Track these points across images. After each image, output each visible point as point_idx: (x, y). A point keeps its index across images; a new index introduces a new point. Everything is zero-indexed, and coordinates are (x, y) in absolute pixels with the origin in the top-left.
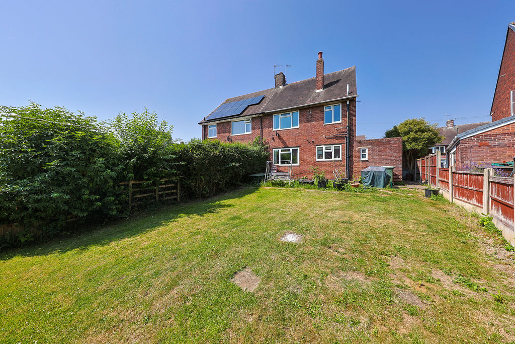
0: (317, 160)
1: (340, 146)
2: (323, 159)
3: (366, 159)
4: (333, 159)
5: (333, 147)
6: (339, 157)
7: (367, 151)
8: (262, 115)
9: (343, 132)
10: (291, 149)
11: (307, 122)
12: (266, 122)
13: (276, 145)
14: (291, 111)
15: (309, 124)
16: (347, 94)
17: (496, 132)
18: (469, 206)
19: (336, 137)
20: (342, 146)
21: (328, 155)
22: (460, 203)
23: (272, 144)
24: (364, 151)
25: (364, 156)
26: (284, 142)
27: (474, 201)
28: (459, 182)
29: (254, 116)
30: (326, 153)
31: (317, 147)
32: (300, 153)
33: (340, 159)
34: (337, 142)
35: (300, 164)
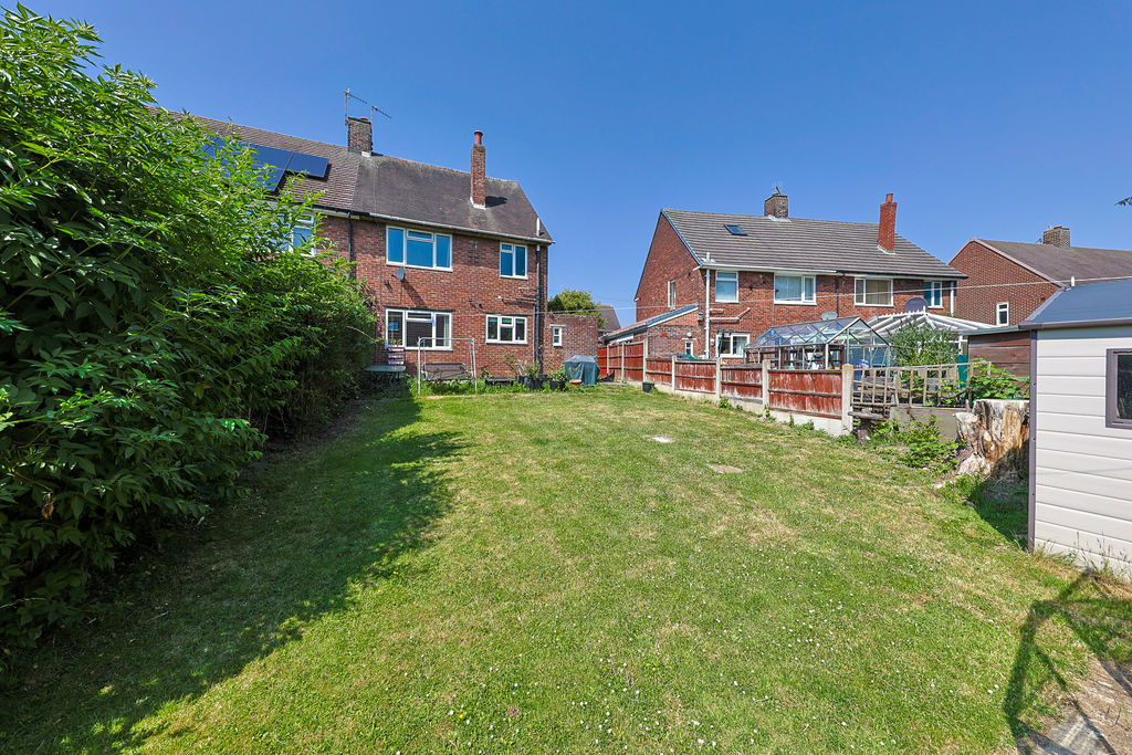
0: (488, 341)
1: (526, 319)
2: (498, 341)
3: (560, 344)
4: (514, 341)
5: (514, 319)
6: (523, 339)
7: (560, 331)
8: (358, 218)
9: (530, 296)
10: (434, 315)
11: (470, 263)
12: (365, 238)
13: (396, 299)
14: (434, 232)
15: (473, 269)
16: (538, 234)
17: (673, 323)
18: (697, 395)
19: (520, 303)
20: (529, 320)
21: (506, 334)
22: (686, 394)
23: (383, 295)
24: (557, 331)
25: (557, 341)
26: (415, 296)
27: (703, 389)
28: (685, 372)
29: (333, 213)
30: (502, 329)
31: (488, 316)
32: (454, 324)
33: (525, 342)
34: (521, 311)
35: (454, 347)
